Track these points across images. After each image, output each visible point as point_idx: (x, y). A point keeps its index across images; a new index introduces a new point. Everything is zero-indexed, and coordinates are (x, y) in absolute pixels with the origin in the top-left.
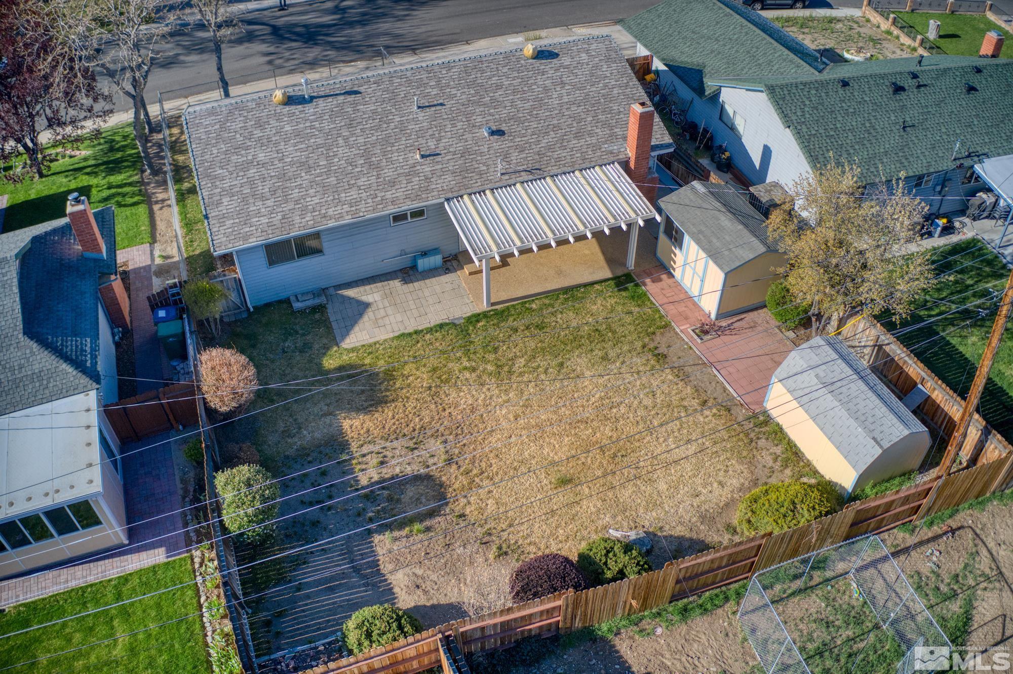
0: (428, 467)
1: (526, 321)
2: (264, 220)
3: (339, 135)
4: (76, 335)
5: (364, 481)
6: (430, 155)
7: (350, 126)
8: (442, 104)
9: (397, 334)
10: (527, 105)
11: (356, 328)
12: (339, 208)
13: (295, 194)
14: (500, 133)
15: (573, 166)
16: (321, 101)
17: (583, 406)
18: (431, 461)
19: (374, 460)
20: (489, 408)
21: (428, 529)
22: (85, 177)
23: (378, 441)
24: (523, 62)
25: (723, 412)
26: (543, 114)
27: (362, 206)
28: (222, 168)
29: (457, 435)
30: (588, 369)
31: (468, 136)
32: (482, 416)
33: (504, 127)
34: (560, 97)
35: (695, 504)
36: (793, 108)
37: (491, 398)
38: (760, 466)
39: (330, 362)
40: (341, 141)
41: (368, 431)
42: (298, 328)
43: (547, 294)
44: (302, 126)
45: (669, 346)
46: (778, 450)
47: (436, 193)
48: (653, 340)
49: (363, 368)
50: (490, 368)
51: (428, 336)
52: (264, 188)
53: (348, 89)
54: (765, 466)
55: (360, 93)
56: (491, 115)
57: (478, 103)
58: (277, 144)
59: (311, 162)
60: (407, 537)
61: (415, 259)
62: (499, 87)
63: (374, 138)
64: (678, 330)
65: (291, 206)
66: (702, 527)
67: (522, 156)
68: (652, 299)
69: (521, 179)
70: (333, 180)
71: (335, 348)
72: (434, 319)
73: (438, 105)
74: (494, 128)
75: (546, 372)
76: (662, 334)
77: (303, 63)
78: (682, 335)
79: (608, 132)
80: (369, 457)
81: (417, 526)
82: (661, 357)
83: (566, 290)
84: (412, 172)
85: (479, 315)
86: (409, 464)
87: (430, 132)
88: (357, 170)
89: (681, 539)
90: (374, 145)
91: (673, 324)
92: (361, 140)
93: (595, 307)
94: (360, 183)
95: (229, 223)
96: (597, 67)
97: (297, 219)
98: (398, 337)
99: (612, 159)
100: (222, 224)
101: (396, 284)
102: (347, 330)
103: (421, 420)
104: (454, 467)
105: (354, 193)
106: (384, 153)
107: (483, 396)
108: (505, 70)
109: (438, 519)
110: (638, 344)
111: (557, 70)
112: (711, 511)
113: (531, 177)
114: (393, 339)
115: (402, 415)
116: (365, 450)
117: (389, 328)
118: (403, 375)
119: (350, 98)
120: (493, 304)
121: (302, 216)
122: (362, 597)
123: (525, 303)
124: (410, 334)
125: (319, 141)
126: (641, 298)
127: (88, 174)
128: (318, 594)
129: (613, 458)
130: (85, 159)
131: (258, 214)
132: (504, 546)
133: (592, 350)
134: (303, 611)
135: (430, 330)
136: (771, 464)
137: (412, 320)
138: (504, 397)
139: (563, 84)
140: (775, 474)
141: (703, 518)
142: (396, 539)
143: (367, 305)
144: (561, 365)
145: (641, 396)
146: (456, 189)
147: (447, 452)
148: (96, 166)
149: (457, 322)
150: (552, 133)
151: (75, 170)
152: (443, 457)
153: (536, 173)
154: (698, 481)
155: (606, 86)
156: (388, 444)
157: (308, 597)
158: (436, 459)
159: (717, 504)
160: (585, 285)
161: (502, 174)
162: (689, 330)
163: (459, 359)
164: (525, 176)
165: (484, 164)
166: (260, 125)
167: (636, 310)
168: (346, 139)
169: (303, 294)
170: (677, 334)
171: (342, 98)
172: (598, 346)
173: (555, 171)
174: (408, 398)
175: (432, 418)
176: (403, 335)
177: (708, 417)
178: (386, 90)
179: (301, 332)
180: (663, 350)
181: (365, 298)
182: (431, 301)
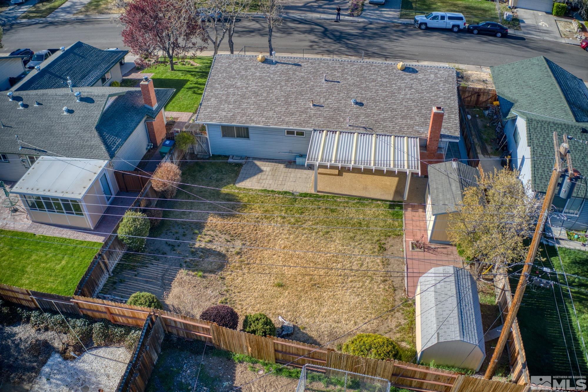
0: (228, 251)
1: (327, 206)
2: (224, 114)
3: (279, 84)
4: (116, 136)
5: (197, 245)
6: (318, 106)
7: (287, 80)
8: (338, 82)
9: (263, 189)
10: (384, 94)
11: (248, 180)
12: (260, 118)
13: (244, 106)
14: (361, 104)
15: (391, 133)
16: (280, 66)
17: (321, 256)
18: (231, 250)
19: (208, 238)
20: (276, 238)
21: (204, 277)
22: (190, 76)
23: (217, 231)
24: (395, 71)
25: (391, 290)
26: (390, 101)
27: (271, 121)
28: (219, 84)
29: (251, 243)
30: (339, 240)
31: (343, 102)
32: (270, 240)
33: (365, 102)
34: (406, 95)
35: (333, 326)
36: (539, 136)
37: (281, 234)
38: (386, 325)
39: (225, 190)
40: (279, 87)
41: (216, 225)
42: (224, 170)
43: (350, 197)
44: (265, 74)
45: (392, 246)
46: (403, 322)
47: (310, 125)
48: (386, 239)
49: (237, 198)
50: (293, 220)
51: (277, 195)
52: (232, 99)
53: (296, 62)
54: (388, 326)
55: (301, 66)
56: (361, 94)
57: (358, 86)
58: (249, 80)
59: (259, 93)
60: (193, 276)
61: (296, 156)
62: (374, 80)
63: (296, 90)
64: (404, 240)
65: (239, 111)
66: (326, 338)
67: (366, 119)
68: (404, 219)
69: (359, 131)
70: (265, 104)
71: (232, 185)
72: (285, 189)
73: (337, 82)
74: (359, 101)
75: (317, 233)
76: (394, 238)
77: (328, 51)
78: (404, 243)
79: (423, 120)
80: (207, 236)
81: (201, 273)
82: (382, 249)
83: (361, 198)
84: (305, 112)
85: (308, 194)
86: (221, 247)
87: (325, 94)
88: (279, 103)
89: (311, 338)
90: (293, 93)
91: (404, 236)
92: (289, 89)
93: (369, 212)
94: (277, 109)
95: (209, 110)
96: (437, 84)
97: (239, 118)
98: (262, 190)
99: (417, 135)
100: (205, 110)
101: (282, 166)
102: (244, 179)
103: (242, 230)
104: (239, 256)
105: (271, 114)
106: (296, 98)
107: (278, 231)
108: (383, 73)
109: (213, 275)
110: (376, 238)
111: (412, 80)
112: (338, 333)
113: (365, 132)
114: (259, 190)
115: (236, 225)
116: (208, 233)
117: (262, 185)
118: (250, 208)
119: (294, 67)
120: (318, 192)
121: (242, 117)
122: (155, 291)
123: (335, 197)
124: (269, 191)
125: (269, 84)
126: (398, 216)
127: (192, 75)
128: (140, 281)
129: (312, 286)
130: (196, 68)
131: (223, 110)
132: (229, 299)
133: (349, 232)
134: (130, 285)
135: (279, 193)
136: (393, 327)
137: (276, 185)
138: (287, 236)
139: (411, 88)
140: (390, 333)
141: (331, 334)
142: (187, 274)
143: (261, 171)
144: (327, 233)
145: (354, 264)
146: (322, 126)
147: (241, 249)
148: (198, 72)
149: (295, 194)
150: (390, 112)
151: (188, 71)
152: (238, 250)
153: (368, 130)
154: (345, 316)
155: (436, 95)
156: (220, 235)
157: (136, 280)
158: (234, 250)
159: (344, 332)
160: (373, 199)
161: (350, 126)
162: (410, 242)
163: (281, 211)
164: (362, 131)
165: (343, 118)
166: (246, 69)
167: (390, 221)
168: (281, 87)
169: (237, 156)
170: (402, 241)
171: (291, 66)
172: (354, 231)
173: (379, 132)
174: (244, 218)
175: (248, 232)
176: (265, 190)
177: (380, 289)
178: (315, 68)
179: (224, 172)
180: (387, 246)
181: (263, 168)
182: (291, 179)
